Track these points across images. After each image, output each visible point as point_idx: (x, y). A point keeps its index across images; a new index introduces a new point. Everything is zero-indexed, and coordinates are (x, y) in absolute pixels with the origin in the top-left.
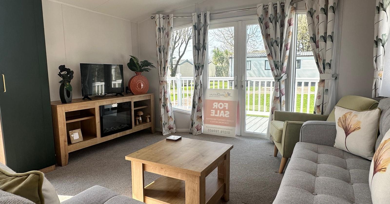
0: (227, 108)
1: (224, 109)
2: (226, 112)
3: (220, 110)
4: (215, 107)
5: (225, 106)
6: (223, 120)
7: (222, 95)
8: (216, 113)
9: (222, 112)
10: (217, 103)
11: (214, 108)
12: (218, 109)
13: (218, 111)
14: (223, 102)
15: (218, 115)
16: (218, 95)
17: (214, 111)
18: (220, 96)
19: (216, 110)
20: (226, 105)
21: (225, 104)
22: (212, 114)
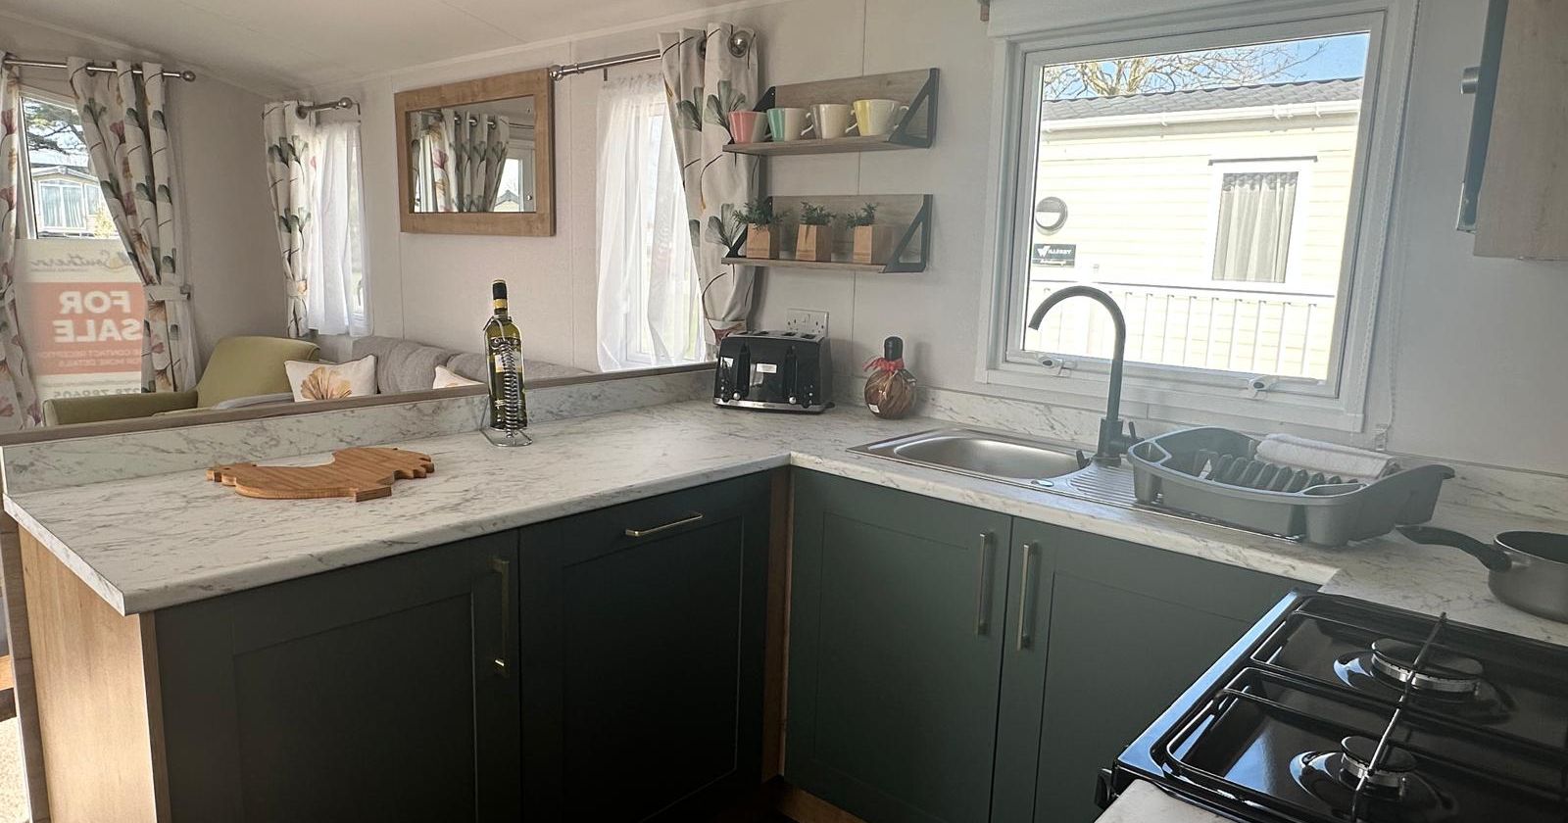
0: (127, 309)
1: (116, 314)
2: (125, 322)
3: (99, 319)
4: (73, 309)
5: (116, 302)
6: (117, 352)
7: (93, 264)
8: (81, 330)
9: (108, 323)
10: (76, 295)
11: (65, 311)
12: (88, 314)
13: (91, 324)
14: (106, 288)
15: (91, 338)
16: (75, 264)
17: (69, 324)
18: (85, 267)
19: (80, 321)
20: (120, 298)
21: (114, 294)
22: (64, 335)
